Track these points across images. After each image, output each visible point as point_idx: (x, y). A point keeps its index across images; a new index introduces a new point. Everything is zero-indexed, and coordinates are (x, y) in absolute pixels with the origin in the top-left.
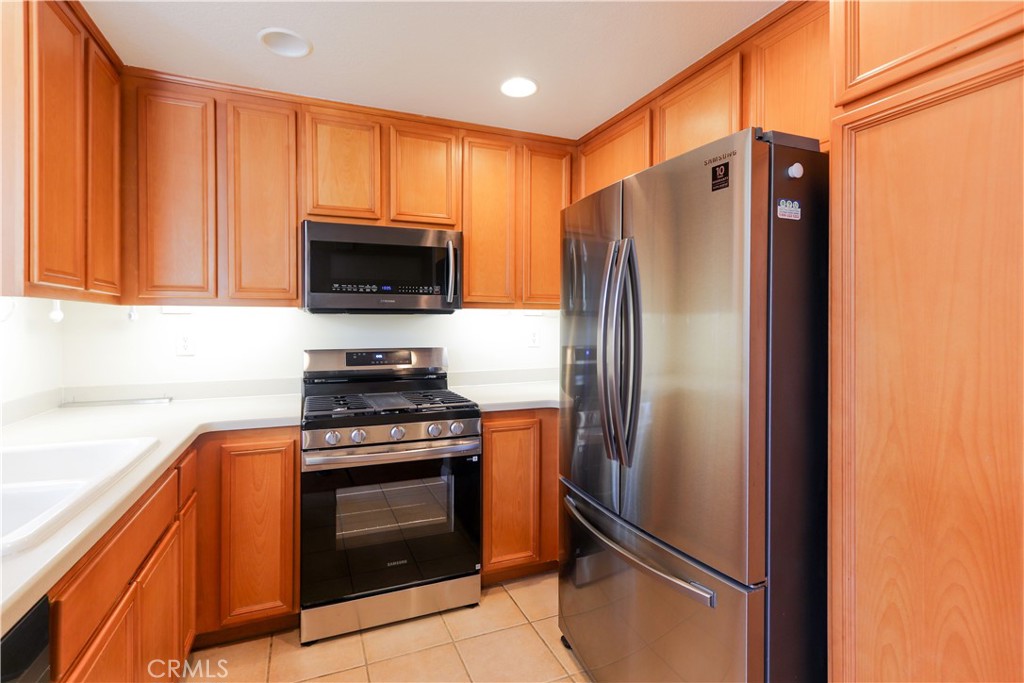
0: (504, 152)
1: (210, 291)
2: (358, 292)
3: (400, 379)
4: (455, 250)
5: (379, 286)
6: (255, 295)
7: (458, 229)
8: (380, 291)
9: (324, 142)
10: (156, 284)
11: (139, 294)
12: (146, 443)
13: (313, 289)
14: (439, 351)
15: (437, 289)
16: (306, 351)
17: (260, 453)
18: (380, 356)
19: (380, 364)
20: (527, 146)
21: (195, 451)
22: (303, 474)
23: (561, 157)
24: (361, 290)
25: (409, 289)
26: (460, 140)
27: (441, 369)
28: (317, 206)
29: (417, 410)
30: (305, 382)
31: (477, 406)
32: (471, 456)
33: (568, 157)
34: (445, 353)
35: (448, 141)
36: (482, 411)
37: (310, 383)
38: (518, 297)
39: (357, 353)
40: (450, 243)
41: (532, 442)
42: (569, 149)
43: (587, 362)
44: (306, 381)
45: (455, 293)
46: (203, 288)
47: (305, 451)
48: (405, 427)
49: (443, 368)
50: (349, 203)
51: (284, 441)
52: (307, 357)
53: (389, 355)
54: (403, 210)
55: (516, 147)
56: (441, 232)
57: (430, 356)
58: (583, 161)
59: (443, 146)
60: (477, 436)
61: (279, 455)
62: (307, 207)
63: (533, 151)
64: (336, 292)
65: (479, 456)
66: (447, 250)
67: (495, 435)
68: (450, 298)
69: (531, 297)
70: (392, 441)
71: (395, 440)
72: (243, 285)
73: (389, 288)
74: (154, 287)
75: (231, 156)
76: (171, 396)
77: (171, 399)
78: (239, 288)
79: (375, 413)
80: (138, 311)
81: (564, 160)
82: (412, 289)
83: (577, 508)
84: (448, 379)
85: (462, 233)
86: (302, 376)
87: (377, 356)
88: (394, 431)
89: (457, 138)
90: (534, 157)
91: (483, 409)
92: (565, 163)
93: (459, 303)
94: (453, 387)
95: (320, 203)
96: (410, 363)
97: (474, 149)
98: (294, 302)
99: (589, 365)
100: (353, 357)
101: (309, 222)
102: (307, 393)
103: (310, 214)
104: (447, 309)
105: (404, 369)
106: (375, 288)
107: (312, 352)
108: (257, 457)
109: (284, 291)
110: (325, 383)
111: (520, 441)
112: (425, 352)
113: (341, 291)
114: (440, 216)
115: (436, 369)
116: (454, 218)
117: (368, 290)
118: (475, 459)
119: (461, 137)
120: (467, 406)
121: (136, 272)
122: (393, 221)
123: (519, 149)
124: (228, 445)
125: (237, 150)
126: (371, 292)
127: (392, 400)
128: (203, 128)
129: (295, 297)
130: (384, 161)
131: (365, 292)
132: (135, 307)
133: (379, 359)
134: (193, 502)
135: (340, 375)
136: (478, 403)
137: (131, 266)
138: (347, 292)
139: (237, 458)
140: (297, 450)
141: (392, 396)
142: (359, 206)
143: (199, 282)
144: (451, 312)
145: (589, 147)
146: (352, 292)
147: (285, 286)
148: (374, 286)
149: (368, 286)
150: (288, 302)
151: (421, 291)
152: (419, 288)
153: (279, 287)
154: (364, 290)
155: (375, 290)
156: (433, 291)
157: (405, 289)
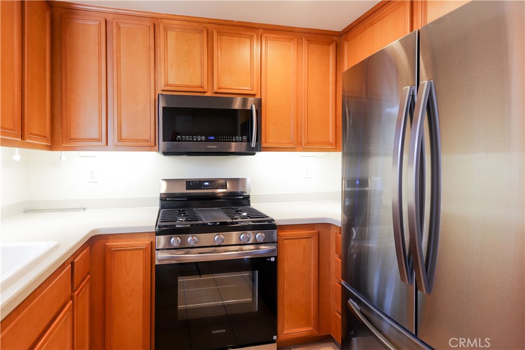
0: (290, 43)
1: (103, 142)
2: (193, 141)
3: (220, 199)
4: (257, 111)
5: (206, 137)
6: (129, 144)
7: (258, 97)
8: (207, 140)
9: (172, 42)
10: (72, 137)
11: (62, 144)
12: (51, 244)
13: (165, 139)
14: (244, 180)
15: (245, 138)
16: (162, 180)
17: (130, 250)
18: (207, 184)
19: (207, 189)
20: (305, 38)
21: (89, 248)
22: (156, 265)
23: (329, 44)
24: (195, 139)
25: (226, 138)
26: (260, 36)
27: (246, 192)
28: (167, 85)
29: (232, 223)
31: (273, 220)
32: (270, 257)
33: (334, 44)
34: (249, 181)
35: (251, 38)
36: (277, 224)
37: (164, 201)
38: (300, 143)
39: (193, 181)
40: (254, 106)
41: (313, 248)
42: (335, 38)
43: (357, 189)
44: (161, 199)
45: (257, 141)
46: (99, 140)
47: (158, 250)
48: (224, 235)
49: (248, 192)
50: (187, 82)
51: (144, 242)
53: (213, 183)
54: (222, 85)
55: (298, 39)
56: (245, 98)
57: (238, 184)
58: (346, 45)
59: (248, 41)
60: (274, 243)
61: (141, 251)
62: (161, 86)
63: (309, 41)
64: (179, 141)
65: (276, 257)
66: (251, 111)
67: (286, 241)
68: (253, 144)
69: (308, 144)
70: (215, 245)
71: (217, 244)
72: (123, 137)
73: (213, 138)
74: (71, 139)
75: (115, 54)
76: (84, 207)
77: (84, 209)
78: (120, 139)
79: (204, 224)
80: (65, 155)
81: (331, 46)
82: (228, 138)
83: (361, 312)
84: (251, 199)
85: (261, 99)
86: (159, 196)
87: (205, 184)
88: (216, 237)
89: (257, 36)
90: (309, 45)
91: (278, 223)
92: (332, 48)
93: (259, 148)
95: (169, 83)
96: (226, 188)
97: (268, 41)
98: (153, 148)
99: (359, 191)
100: (191, 184)
101: (161, 94)
102: (162, 207)
103: (163, 91)
104: (250, 152)
105: (222, 192)
106: (203, 138)
107: (165, 180)
108: (128, 252)
109: (147, 141)
110: (173, 200)
111: (304, 246)
112: (235, 181)
113: (182, 140)
114: (246, 89)
115: (243, 192)
116: (255, 90)
117: (199, 139)
118: (273, 259)
119: (260, 34)
120: (267, 221)
121: (61, 131)
122: (215, 93)
123: (300, 41)
124: (110, 244)
125: (119, 50)
126: (201, 141)
127: (215, 214)
128: (99, 38)
129: (154, 145)
130: (209, 53)
131: (197, 141)
132: (63, 152)
133: (207, 186)
134: (88, 280)
135: (182, 195)
136: (274, 218)
137: (57, 126)
138: (186, 141)
139: (115, 252)
140: (152, 248)
141: (215, 210)
142: (193, 84)
143: (97, 136)
144: (254, 154)
145: (350, 35)
146: (189, 141)
147: (147, 137)
148: (203, 137)
149: (199, 137)
150: (149, 148)
151: (234, 140)
152: (232, 137)
153: (144, 138)
154: (197, 139)
155: (203, 140)
156: (242, 140)
157: (223, 138)
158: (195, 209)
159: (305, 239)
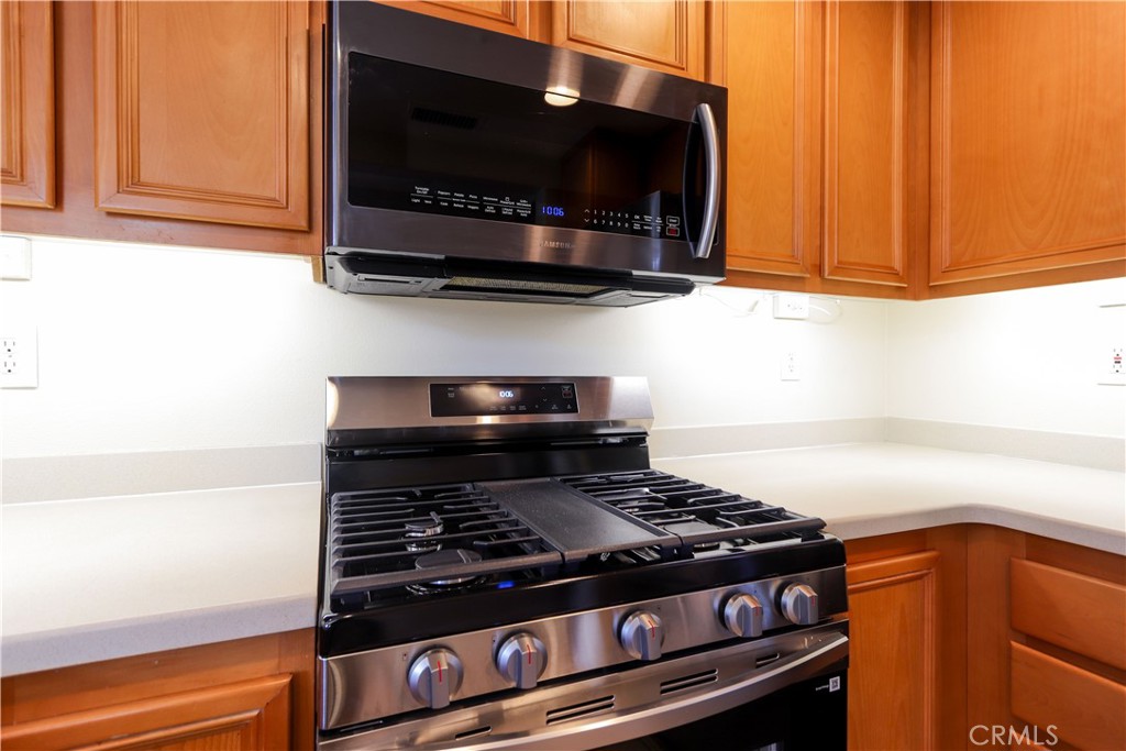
2: (480, 214)
5: (536, 204)
8: (536, 218)
13: (358, 194)
15: (673, 223)
16: (332, 379)
19: (508, 411)
24: (490, 210)
25: (607, 218)
30: (330, 455)
37: (341, 458)
40: (707, 110)
44: (331, 452)
52: (332, 392)
64: (421, 208)
68: (704, 249)
72: (143, 172)
73: (560, 212)
78: (130, 180)
82: (615, 220)
86: (321, 439)
94: (661, 462)
96: (575, 409)
98: (300, 241)
102: (335, 482)
105: (562, 424)
106: (524, 207)
107: (345, 384)
109: (271, 204)
110: (378, 458)
113: (435, 208)
114: (662, 60)
116: (692, 69)
117: (507, 212)
126: (516, 217)
129: (303, 224)
131: (498, 216)
135: (417, 437)
138: (451, 211)
144: (686, 288)
146: (465, 212)
147: (274, 190)
148: (523, 203)
149: (507, 201)
150: (281, 239)
151: (637, 226)
152: (631, 217)
153: (258, 192)
154: (498, 209)
155: (524, 214)
156: (663, 229)
157: (600, 218)
158: (468, 487)
159: (904, 586)
